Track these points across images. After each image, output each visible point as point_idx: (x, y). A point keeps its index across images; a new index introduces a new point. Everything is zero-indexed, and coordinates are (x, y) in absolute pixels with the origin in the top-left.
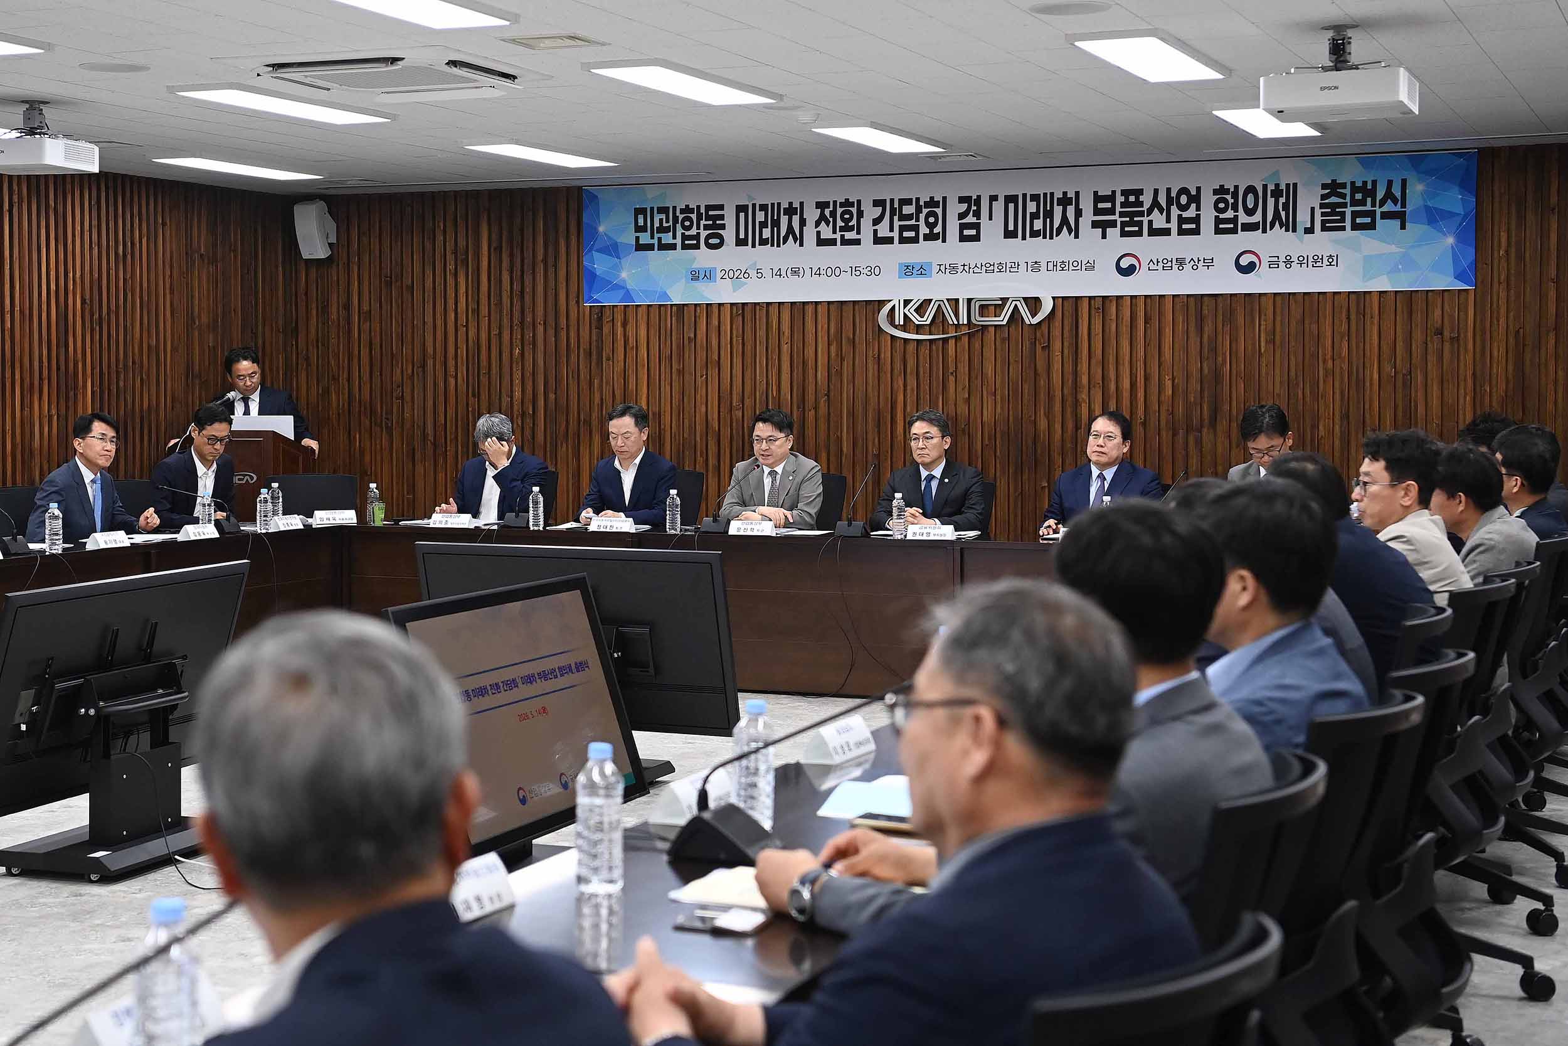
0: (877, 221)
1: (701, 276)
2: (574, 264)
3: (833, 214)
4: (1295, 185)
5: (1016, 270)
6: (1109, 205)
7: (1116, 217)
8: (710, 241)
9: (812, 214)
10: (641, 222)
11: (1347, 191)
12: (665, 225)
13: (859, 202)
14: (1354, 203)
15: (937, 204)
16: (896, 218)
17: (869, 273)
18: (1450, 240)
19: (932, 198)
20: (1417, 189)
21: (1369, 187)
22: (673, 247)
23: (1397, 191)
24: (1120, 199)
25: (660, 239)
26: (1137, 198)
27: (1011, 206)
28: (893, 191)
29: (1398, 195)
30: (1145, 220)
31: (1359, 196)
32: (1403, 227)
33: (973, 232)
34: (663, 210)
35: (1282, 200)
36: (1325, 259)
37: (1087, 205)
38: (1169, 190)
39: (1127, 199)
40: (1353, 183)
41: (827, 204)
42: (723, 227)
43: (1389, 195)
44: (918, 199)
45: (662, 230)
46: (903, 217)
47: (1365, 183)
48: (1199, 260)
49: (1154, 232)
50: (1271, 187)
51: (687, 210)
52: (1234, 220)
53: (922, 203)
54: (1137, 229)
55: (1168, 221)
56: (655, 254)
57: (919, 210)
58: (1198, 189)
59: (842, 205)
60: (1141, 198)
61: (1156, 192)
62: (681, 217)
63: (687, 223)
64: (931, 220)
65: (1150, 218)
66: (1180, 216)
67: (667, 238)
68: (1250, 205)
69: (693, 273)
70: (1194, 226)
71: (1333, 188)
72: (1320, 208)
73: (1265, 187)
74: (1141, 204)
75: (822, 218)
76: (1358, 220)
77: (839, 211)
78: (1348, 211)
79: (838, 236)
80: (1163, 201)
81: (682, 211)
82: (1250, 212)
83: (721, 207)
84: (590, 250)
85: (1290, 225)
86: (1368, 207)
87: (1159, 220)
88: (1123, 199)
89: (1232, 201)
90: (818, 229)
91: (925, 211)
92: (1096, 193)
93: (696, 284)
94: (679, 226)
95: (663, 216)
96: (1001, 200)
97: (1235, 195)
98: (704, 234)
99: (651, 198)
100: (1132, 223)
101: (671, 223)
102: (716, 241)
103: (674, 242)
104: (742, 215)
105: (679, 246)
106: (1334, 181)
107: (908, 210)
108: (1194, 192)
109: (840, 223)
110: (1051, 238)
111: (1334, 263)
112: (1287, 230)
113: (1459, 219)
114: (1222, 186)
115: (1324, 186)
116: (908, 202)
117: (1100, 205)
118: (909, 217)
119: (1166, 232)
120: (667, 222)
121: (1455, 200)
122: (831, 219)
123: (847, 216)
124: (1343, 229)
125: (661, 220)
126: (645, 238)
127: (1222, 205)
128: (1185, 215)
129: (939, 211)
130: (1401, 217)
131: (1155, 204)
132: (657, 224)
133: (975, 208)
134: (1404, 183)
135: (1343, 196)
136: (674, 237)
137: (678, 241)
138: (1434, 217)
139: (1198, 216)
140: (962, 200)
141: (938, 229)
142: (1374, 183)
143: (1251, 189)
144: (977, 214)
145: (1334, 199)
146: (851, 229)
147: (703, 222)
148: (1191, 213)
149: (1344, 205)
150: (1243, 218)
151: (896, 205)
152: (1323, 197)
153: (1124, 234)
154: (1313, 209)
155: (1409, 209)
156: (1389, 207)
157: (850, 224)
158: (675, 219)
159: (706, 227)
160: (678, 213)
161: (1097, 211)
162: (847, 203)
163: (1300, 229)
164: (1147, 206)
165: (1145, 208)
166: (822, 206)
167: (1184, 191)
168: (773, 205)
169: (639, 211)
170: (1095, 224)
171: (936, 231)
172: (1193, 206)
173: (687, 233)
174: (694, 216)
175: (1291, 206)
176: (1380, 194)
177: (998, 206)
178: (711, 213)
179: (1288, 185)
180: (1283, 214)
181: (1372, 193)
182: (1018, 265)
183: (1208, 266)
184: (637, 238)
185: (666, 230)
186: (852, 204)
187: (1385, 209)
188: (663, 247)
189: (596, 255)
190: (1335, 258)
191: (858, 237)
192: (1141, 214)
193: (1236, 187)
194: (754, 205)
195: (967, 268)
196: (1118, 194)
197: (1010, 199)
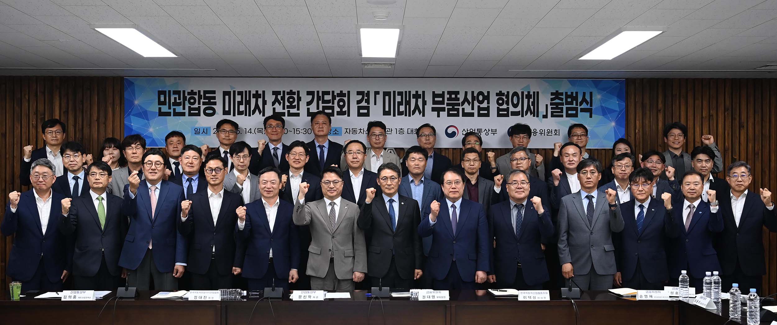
0: (309, 103)
1: (201, 131)
2: (117, 123)
3: (283, 98)
4: (538, 93)
5: (390, 133)
6: (441, 99)
7: (445, 106)
8: (207, 112)
9: (270, 98)
10: (162, 99)
11: (564, 97)
12: (178, 101)
13: (298, 92)
14: (567, 103)
15: (344, 95)
16: (320, 102)
17: (305, 133)
18: (613, 124)
19: (341, 92)
20: (597, 97)
21: (574, 95)
22: (183, 114)
23: (588, 98)
24: (447, 96)
25: (174, 110)
26: (456, 96)
27: (387, 98)
28: (319, 87)
29: (589, 100)
30: (461, 108)
31: (569, 100)
32: (591, 116)
33: (366, 111)
34: (177, 92)
35: (531, 100)
36: (553, 131)
37: (429, 98)
38: (473, 93)
39: (450, 96)
40: (566, 93)
41: (279, 93)
42: (215, 104)
43: (584, 100)
44: (333, 92)
45: (176, 104)
46: (324, 102)
47: (572, 93)
48: (489, 130)
49: (465, 115)
50: (526, 93)
51: (192, 93)
52: (507, 110)
53: (335, 94)
54: (456, 112)
55: (473, 109)
56: (172, 117)
57: (334, 98)
58: (488, 92)
59: (288, 93)
60: (458, 96)
61: (466, 93)
62: (188, 97)
63: (192, 101)
64: (341, 104)
65: (463, 107)
66: (479, 106)
67: (179, 109)
68: (515, 102)
69: (196, 130)
70: (486, 112)
71: (556, 95)
72: (551, 105)
73: (523, 93)
74: (458, 99)
75: (276, 101)
76: (570, 112)
77: (287, 97)
78: (565, 107)
79: (286, 111)
80: (469, 98)
81: (189, 94)
82: (515, 106)
83: (214, 92)
84: (129, 115)
85: (536, 113)
86: (574, 106)
87: (468, 108)
88: (448, 96)
89: (506, 99)
90: (273, 107)
91: (338, 99)
92: (434, 92)
93: (198, 136)
94: (187, 102)
95: (177, 96)
96: (381, 94)
97: (507, 96)
98: (203, 107)
99: (169, 85)
100: (453, 109)
101: (182, 100)
102: (211, 112)
103: (184, 111)
104: (227, 97)
105: (187, 114)
106: (557, 91)
107: (327, 97)
108: (486, 94)
109: (287, 104)
110: (410, 116)
111: (558, 134)
112: (534, 116)
113: (617, 113)
114: (500, 92)
115: (552, 94)
116: (328, 93)
117: (436, 99)
118: (328, 102)
119: (472, 115)
120: (179, 99)
121: (615, 104)
122: (282, 101)
123: (291, 100)
124: (562, 116)
125: (175, 98)
126: (165, 109)
127: (500, 102)
128: (482, 106)
129: (346, 99)
130: (590, 111)
131: (466, 100)
132: (172, 100)
133: (366, 98)
134: (591, 94)
135: (562, 99)
136: (184, 109)
137: (187, 111)
138: (605, 112)
139: (489, 107)
140: (359, 93)
141: (345, 109)
142: (577, 93)
143: (515, 94)
144: (368, 101)
145: (557, 101)
146: (294, 107)
147: (202, 101)
148: (485, 105)
149: (562, 104)
150: (512, 109)
151: (320, 95)
152: (552, 99)
153: (449, 115)
154: (547, 105)
155: (593, 107)
156: (584, 106)
157: (293, 104)
158: (185, 98)
159: (204, 104)
160: (186, 95)
161: (434, 102)
162: (291, 93)
163: (541, 115)
164: (461, 100)
165: (460, 102)
166: (276, 93)
167: (481, 93)
168: (246, 92)
169: (160, 93)
170: (433, 109)
171: (344, 110)
172: (486, 101)
173: (192, 106)
174: (196, 97)
175: (536, 103)
176: (580, 100)
177: (380, 98)
178: (207, 95)
179: (534, 93)
180: (532, 107)
181: (576, 98)
182: (392, 130)
183: (494, 133)
184: (160, 109)
185: (179, 104)
186: (294, 93)
187: (582, 107)
188: (176, 114)
189: (132, 117)
190: (558, 131)
191: (298, 112)
192: (459, 104)
193: (508, 92)
194: (234, 92)
195: (362, 131)
196: (446, 93)
197: (386, 94)
